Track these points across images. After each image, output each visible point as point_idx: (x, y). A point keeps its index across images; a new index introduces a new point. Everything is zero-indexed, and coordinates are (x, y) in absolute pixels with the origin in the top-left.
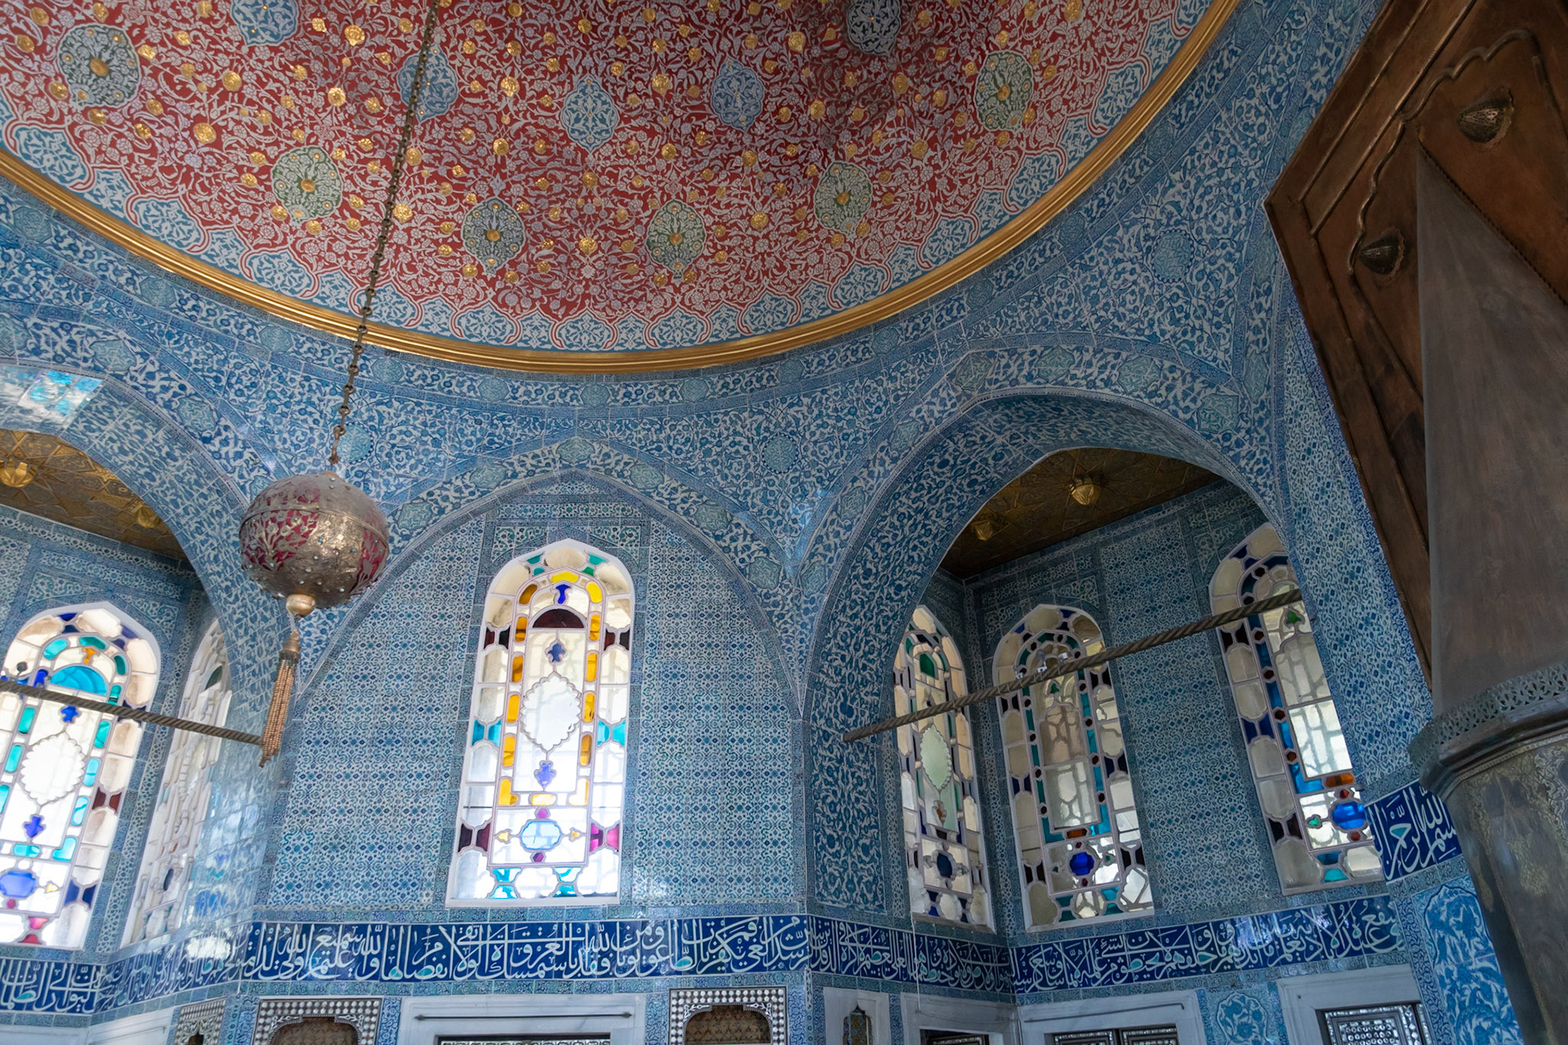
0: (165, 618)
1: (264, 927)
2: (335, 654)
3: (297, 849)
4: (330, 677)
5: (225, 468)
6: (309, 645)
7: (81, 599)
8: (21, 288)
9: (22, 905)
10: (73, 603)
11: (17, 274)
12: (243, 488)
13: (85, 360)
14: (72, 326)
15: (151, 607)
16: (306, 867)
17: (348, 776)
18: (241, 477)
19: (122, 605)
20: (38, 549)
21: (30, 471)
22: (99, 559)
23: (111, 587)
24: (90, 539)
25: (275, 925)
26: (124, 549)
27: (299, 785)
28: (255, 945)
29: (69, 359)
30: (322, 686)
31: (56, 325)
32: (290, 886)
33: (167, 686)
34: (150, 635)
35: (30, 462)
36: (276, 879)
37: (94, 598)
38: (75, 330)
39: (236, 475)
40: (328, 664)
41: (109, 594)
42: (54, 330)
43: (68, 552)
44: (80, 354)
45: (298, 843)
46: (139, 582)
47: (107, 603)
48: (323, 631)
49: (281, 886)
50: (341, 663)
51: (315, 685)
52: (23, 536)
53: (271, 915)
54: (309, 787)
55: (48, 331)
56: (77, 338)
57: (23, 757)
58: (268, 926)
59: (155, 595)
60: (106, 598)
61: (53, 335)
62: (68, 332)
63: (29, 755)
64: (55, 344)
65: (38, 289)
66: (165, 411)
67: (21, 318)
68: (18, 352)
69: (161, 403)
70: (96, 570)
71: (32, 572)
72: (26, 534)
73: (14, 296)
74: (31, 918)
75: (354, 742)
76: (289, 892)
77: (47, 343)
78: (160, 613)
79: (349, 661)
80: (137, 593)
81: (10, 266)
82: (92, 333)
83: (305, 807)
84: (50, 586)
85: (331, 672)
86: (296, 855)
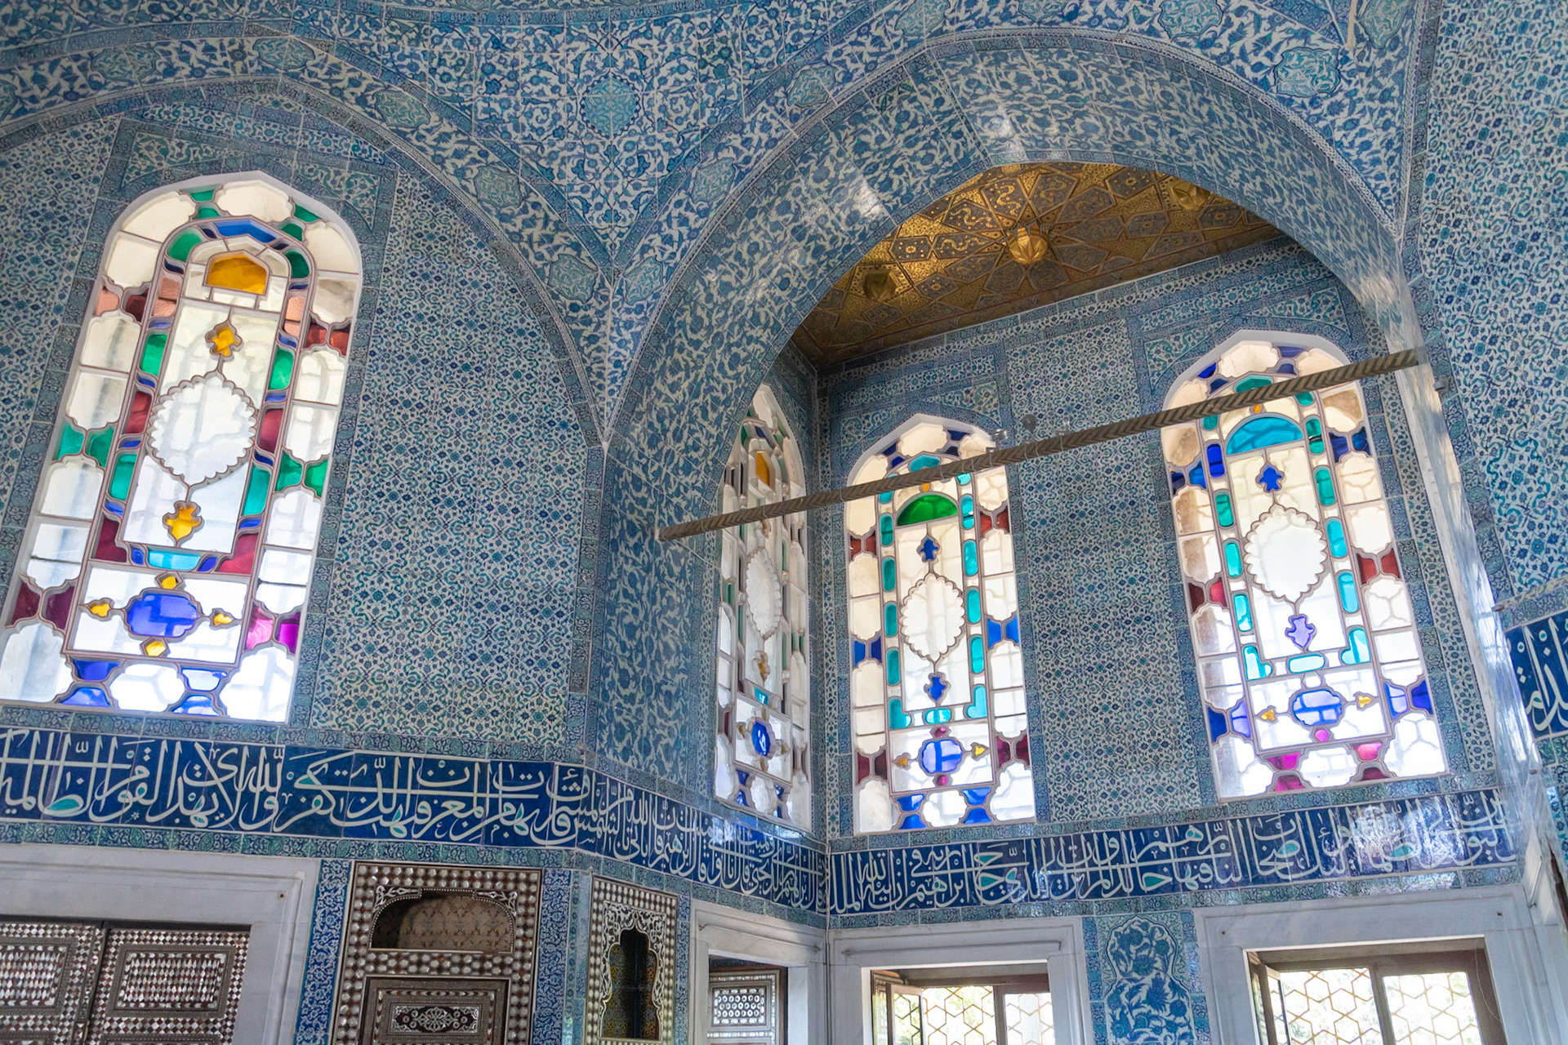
0: (1324, 308)
1: (1528, 634)
2: (1419, 142)
3: (1517, 478)
4: (1431, 179)
5: (1113, 27)
6: (1376, 162)
7: (1209, 344)
8: (802, 30)
9: (1340, 732)
10: (1202, 353)
11: (792, 21)
12: (1151, 31)
13: (897, 45)
14: (869, 26)
15: (1299, 305)
16: (1549, 500)
17: (1540, 308)
18: (1141, 20)
19: (1261, 323)
20: (1134, 318)
21: (1030, 233)
22: (1204, 289)
23: (1236, 311)
24: (1182, 274)
25: (1544, 625)
26: (1226, 261)
27: (1469, 374)
28: (1529, 669)
29: (882, 58)
30: (1425, 203)
31: (853, 38)
32: (1538, 547)
33: (1376, 389)
34: (1317, 338)
35: (1024, 222)
36: (1507, 545)
37: (1223, 334)
38: (873, 26)
39: (1133, 25)
40: (1417, 164)
41: (1238, 320)
42: (852, 44)
43: (1166, 301)
44: (889, 44)
45: (1513, 468)
46: (1269, 286)
47: (1242, 332)
48: (1387, 125)
49: (1523, 554)
50: (1436, 147)
51: (1414, 210)
52: (1112, 314)
53: (1528, 608)
54: (1486, 366)
55: (849, 49)
56: (879, 32)
57: (1242, 554)
58: (1535, 628)
59: (1295, 288)
60: (1237, 327)
61: (857, 48)
62: (868, 33)
63: (1248, 548)
64: (861, 56)
65: (817, 18)
66: (1006, 25)
67: (820, 59)
68: (830, 93)
69: (996, 20)
70: (1207, 303)
71: (1140, 346)
72: (1113, 311)
73: (802, 43)
74: (1354, 745)
75: (1521, 248)
76: (1543, 557)
77: (854, 61)
78: (1315, 306)
79: (1445, 134)
80: (1270, 299)
81: (781, 18)
82: (890, 14)
83: (1494, 403)
84: (1168, 349)
85: (1427, 172)
86: (1522, 488)
